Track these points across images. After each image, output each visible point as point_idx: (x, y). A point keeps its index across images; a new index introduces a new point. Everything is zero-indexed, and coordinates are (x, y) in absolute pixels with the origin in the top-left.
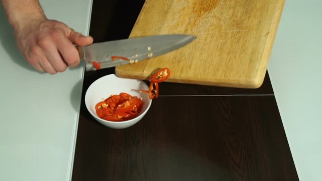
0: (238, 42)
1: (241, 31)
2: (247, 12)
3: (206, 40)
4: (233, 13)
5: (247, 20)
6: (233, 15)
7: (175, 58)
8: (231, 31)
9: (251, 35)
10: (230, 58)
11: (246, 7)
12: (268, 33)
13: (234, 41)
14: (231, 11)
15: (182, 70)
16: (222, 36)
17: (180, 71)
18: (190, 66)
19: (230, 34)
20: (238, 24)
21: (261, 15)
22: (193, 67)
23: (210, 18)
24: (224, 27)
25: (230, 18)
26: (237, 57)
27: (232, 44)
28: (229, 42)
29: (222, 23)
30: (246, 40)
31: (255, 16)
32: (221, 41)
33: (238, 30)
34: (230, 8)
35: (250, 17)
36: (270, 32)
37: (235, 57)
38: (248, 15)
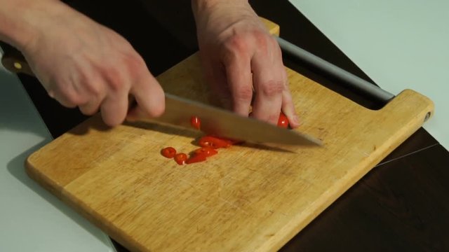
0: (224, 222)
1: (239, 208)
2: (264, 188)
3: (183, 193)
4: (248, 177)
5: (257, 199)
6: (243, 181)
7: (123, 194)
8: (226, 201)
9: (248, 222)
10: (197, 239)
11: (269, 180)
12: (272, 235)
13: (219, 218)
14: (245, 174)
15: (118, 216)
16: (207, 201)
17: (117, 214)
18: (135, 217)
19: (222, 205)
20: (241, 197)
21: (281, 204)
22: (138, 220)
23: (211, 166)
24: (220, 189)
25: (238, 183)
26: (208, 243)
27: (213, 221)
28: (212, 215)
29: (222, 182)
30: (237, 226)
31: (271, 200)
32: (203, 206)
33: (235, 206)
34: (247, 168)
35: (264, 197)
36: (277, 234)
37: (205, 242)
38: (264, 194)
